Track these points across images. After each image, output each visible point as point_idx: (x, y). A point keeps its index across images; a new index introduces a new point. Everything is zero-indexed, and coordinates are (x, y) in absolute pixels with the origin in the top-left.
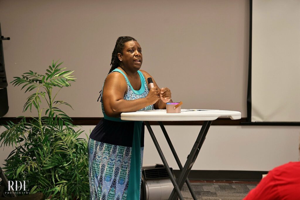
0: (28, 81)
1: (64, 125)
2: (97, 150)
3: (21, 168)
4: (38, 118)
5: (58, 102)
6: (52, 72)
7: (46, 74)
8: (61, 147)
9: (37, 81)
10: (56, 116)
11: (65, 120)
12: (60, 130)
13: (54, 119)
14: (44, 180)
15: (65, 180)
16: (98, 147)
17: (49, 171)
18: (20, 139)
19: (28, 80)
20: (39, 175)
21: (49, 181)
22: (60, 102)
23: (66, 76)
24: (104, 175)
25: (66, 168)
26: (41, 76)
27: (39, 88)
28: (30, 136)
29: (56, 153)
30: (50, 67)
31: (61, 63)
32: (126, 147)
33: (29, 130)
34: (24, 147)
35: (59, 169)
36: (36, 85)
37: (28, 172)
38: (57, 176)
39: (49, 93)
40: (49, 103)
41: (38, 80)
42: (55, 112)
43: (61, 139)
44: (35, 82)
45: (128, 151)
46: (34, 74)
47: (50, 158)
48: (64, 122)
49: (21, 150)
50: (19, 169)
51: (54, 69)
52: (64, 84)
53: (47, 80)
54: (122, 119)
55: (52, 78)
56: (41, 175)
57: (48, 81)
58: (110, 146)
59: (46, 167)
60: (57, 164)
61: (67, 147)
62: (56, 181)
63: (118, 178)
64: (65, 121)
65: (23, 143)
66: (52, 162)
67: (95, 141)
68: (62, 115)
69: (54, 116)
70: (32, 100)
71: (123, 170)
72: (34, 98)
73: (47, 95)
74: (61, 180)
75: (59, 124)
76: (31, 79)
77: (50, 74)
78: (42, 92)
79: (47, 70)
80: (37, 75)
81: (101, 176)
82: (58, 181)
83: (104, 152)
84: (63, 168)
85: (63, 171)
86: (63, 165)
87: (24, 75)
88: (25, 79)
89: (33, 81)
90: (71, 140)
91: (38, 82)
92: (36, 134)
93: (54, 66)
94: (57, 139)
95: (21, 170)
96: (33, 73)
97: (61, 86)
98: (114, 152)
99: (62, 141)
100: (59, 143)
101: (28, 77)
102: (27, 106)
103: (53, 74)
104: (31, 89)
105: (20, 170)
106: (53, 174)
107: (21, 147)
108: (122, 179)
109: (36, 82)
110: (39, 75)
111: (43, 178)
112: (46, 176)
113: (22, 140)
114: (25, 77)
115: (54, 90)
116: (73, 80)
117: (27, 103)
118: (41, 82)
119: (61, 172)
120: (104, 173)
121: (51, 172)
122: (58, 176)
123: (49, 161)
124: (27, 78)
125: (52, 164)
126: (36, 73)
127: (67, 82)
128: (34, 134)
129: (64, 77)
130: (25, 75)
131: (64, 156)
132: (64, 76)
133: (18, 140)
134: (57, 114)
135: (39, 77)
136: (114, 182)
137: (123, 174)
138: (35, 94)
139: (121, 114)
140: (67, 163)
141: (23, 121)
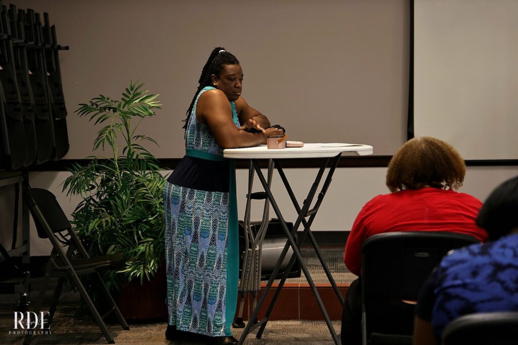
0: (98, 110)
1: (148, 169)
2: (186, 199)
3: (94, 222)
4: (113, 159)
5: (138, 137)
6: (131, 96)
7: (123, 99)
8: (144, 195)
9: (110, 108)
10: (137, 156)
11: (149, 161)
12: (143, 174)
13: (134, 160)
14: (124, 239)
15: (150, 237)
16: (187, 196)
17: (129, 226)
18: (90, 187)
19: (99, 108)
20: (118, 232)
21: (130, 239)
22: (141, 136)
23: (149, 102)
24: (199, 230)
25: (152, 222)
26: (115, 102)
27: (114, 119)
28: (104, 183)
29: (139, 203)
30: (127, 90)
31: (142, 85)
32: (223, 193)
33: (102, 174)
34: (95, 198)
35: (142, 224)
36: (109, 115)
37: (103, 227)
38: (140, 232)
39: (126, 125)
40: (127, 139)
41: (112, 108)
42: (135, 150)
43: (143, 186)
44: (107, 110)
45: (225, 197)
46: (106, 100)
47: (130, 209)
48: (147, 164)
49: (92, 202)
50: (91, 224)
51: (132, 92)
52: (146, 113)
53: (123, 107)
54: (225, 156)
55: (131, 105)
56: (120, 231)
57: (126, 109)
58: (203, 193)
59: (125, 221)
60: (139, 218)
61: (152, 196)
62: (139, 239)
63: (217, 233)
64: (149, 162)
65: (94, 191)
66: (133, 215)
67: (181, 188)
68: (144, 154)
69: (134, 157)
70: (105, 135)
71: (222, 223)
72: (107, 131)
73: (124, 127)
74: (145, 238)
75: (141, 168)
76: (102, 106)
77: (128, 99)
78: (117, 124)
79: (124, 94)
80: (109, 101)
81: (196, 232)
82: (142, 239)
83: (196, 202)
84: (148, 223)
85: (148, 227)
86: (147, 219)
87: (92, 101)
88: (95, 106)
89: (105, 109)
90: (158, 187)
91: (112, 110)
92: (111, 180)
93: (132, 89)
94: (139, 185)
95: (95, 225)
96: (105, 98)
97: (143, 115)
98: (209, 200)
99: (145, 188)
100: (142, 190)
101: (98, 103)
102: (98, 142)
103: (132, 100)
104: (102, 119)
105: (93, 225)
106: (134, 230)
107: (91, 198)
108: (222, 233)
109: (109, 110)
110: (112, 101)
111: (122, 235)
112: (126, 232)
113: (93, 187)
114: (95, 104)
115: (133, 121)
116: (158, 108)
117: (98, 139)
118: (115, 110)
119: (145, 227)
120: (199, 227)
121: (132, 228)
122: (142, 233)
123: (129, 213)
124: (97, 106)
125: (133, 217)
126: (108, 99)
127: (150, 111)
128: (109, 180)
129: (146, 103)
130: (94, 101)
131: (149, 207)
132: (146, 101)
133: (88, 187)
134: (138, 154)
135: (113, 103)
136: (214, 238)
137: (223, 227)
138: (109, 127)
139: (224, 150)
140: (152, 217)
141: (93, 163)
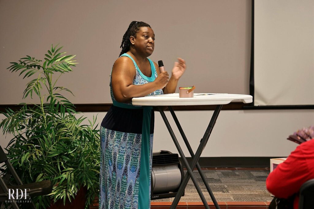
0: (26, 67)
1: (66, 112)
2: (109, 138)
3: (26, 155)
4: (39, 105)
5: (57, 88)
6: (53, 57)
7: (45, 59)
8: (66, 134)
9: (35, 66)
10: (58, 102)
11: (68, 106)
12: (62, 117)
13: (56, 105)
14: (49, 168)
15: (70, 167)
16: (109, 135)
17: (54, 159)
18: (21, 127)
19: (26, 66)
20: (45, 163)
21: (55, 168)
22: (60, 88)
23: (68, 61)
25: (72, 155)
26: (39, 61)
27: (39, 74)
28: (31, 124)
29: (61, 140)
30: (49, 51)
31: (61, 48)
32: (136, 134)
33: (29, 117)
34: (24, 135)
35: (64, 157)
36: (35, 71)
37: (33, 159)
38: (62, 163)
39: (48, 79)
40: (49, 90)
41: (37, 66)
42: (56, 98)
43: (63, 126)
44: (33, 67)
45: (138, 138)
46: (32, 59)
47: (55, 145)
48: (66, 109)
50: (23, 157)
51: (53, 54)
52: (66, 70)
53: (48, 65)
55: (53, 64)
56: (47, 162)
57: (50, 67)
58: (121, 134)
59: (51, 154)
60: (62, 152)
61: (72, 134)
62: (62, 168)
63: (129, 166)
64: (67, 108)
65: (24, 130)
66: (57, 150)
67: (106, 129)
68: (64, 101)
69: (56, 103)
70: (33, 86)
72: (34, 84)
73: (46, 80)
74: (66, 168)
75: (61, 111)
76: (29, 64)
77: (50, 59)
78: (42, 78)
79: (46, 55)
80: (35, 60)
81: (115, 164)
82: (64, 169)
83: (115, 140)
84: (68, 155)
85: (68, 159)
86: (68, 152)
87: (21, 60)
88: (23, 64)
89: (31, 67)
90: (76, 127)
91: (37, 67)
92: (38, 121)
93: (53, 51)
94: (61, 126)
95: (26, 158)
96: (31, 58)
97: (63, 71)
98: (125, 139)
99: (66, 128)
100: (63, 129)
101: (26, 62)
102: (27, 92)
104: (29, 75)
105: (25, 158)
106: (58, 161)
107: (21, 136)
108: (133, 166)
109: (35, 67)
110: (37, 60)
111: (48, 166)
112: (51, 163)
113: (23, 127)
114: (23, 62)
115: (54, 76)
117: (26, 90)
119: (66, 159)
120: (116, 161)
121: (56, 160)
122: (64, 163)
123: (54, 148)
124: (25, 64)
125: (57, 151)
126: (33, 59)
127: (69, 68)
129: (66, 62)
130: (22, 60)
132: (66, 60)
133: (19, 127)
134: (59, 101)
135: (38, 62)
136: (126, 170)
138: (36, 80)
140: (72, 151)
141: (24, 109)
